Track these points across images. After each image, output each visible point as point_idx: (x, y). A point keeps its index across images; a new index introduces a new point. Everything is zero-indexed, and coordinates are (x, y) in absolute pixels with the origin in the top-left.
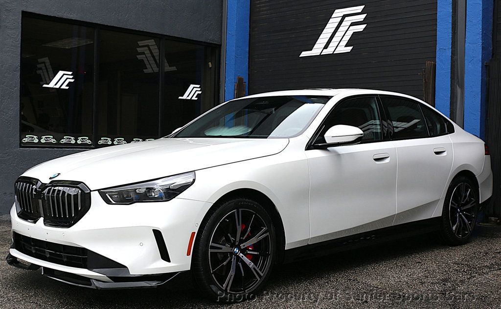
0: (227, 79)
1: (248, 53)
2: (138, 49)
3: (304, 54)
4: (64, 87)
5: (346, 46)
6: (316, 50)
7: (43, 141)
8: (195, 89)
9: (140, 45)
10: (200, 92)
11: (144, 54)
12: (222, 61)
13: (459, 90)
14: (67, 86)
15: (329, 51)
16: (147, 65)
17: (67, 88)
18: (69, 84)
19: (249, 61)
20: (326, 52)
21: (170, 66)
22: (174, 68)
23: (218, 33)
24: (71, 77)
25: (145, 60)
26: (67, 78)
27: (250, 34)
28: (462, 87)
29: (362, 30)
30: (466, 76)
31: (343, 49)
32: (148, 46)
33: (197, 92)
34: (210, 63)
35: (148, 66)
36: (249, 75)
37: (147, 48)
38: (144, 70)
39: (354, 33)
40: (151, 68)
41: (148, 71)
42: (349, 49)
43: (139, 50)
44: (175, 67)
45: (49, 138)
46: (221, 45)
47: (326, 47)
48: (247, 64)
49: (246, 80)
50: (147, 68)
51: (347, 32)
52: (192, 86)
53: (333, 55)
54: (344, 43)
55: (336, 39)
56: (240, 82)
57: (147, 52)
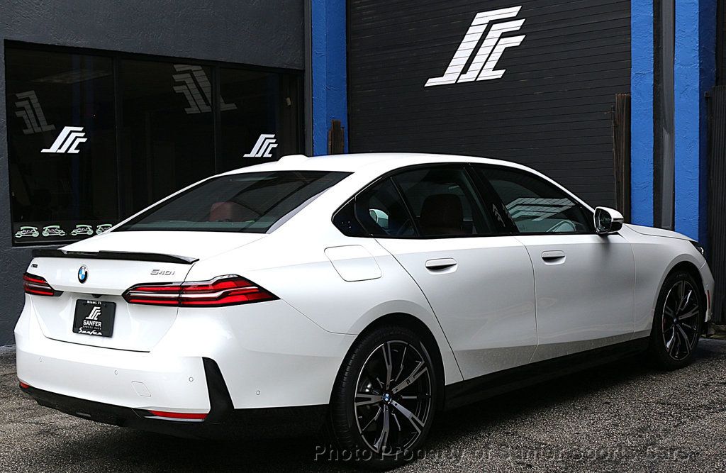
0: (315, 124)
1: (345, 83)
2: (174, 76)
3: (432, 82)
4: (72, 151)
5: (495, 69)
6: (450, 76)
7: (45, 234)
8: (268, 141)
9: (177, 70)
10: (276, 146)
11: (186, 84)
12: (306, 96)
13: (666, 136)
14: (76, 149)
15: (470, 77)
16: (190, 102)
17: (77, 151)
18: (80, 146)
19: (347, 94)
20: (464, 78)
21: (226, 103)
22: (232, 106)
23: (299, 51)
24: (83, 134)
25: (187, 93)
26: (76, 137)
27: (347, 53)
28: (671, 132)
29: (518, 44)
30: (676, 113)
31: (490, 74)
32: (190, 72)
33: (271, 146)
34: (288, 99)
35: (192, 103)
36: (348, 115)
37: (189, 75)
38: (186, 109)
39: (506, 48)
40: (197, 106)
41: (193, 110)
42: (500, 73)
43: (177, 78)
44: (234, 105)
45: (55, 228)
46: (304, 71)
47: (464, 71)
48: (345, 98)
49: (344, 124)
50: (190, 107)
51: (495, 47)
52: (263, 137)
53: (475, 84)
54: (492, 64)
55: (479, 59)
56: (336, 127)
57: (189, 81)
